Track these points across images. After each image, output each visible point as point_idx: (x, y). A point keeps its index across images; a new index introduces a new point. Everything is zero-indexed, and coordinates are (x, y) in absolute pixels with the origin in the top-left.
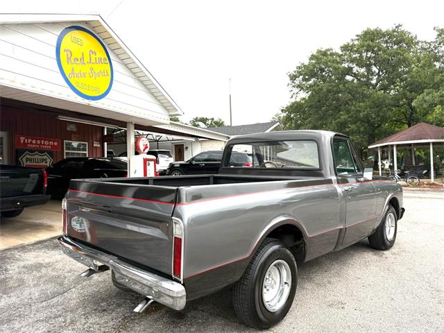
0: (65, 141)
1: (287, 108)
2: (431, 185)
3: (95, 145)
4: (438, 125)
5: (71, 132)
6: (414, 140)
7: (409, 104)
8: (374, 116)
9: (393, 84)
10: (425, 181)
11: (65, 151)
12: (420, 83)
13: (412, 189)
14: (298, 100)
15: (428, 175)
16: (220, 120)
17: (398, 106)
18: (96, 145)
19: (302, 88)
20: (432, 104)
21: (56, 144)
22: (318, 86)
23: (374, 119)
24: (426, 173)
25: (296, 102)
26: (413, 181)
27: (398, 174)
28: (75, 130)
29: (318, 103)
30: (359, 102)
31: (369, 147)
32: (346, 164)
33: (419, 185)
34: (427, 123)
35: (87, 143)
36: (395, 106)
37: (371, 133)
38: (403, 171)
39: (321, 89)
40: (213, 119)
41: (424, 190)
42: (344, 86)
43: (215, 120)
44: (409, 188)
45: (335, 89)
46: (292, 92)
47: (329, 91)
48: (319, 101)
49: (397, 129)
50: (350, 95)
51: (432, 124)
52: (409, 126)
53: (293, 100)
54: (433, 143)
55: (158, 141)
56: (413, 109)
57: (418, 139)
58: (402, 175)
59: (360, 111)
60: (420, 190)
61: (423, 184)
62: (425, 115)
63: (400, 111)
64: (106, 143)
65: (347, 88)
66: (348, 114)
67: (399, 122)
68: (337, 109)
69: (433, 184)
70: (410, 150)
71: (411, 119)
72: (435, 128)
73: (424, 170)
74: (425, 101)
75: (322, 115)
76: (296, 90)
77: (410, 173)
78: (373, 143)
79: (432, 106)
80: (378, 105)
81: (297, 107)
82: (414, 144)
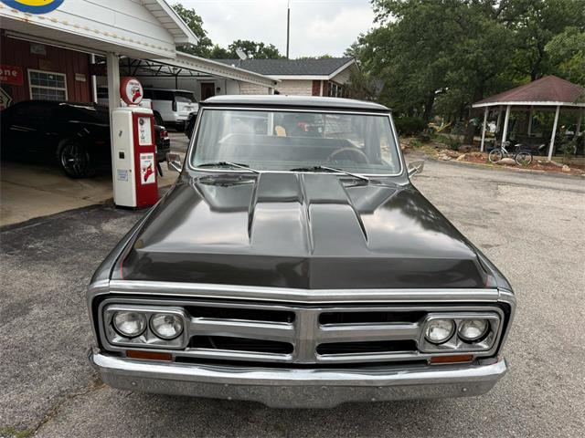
0: (29, 70)
1: (368, 36)
2: (545, 165)
3: (77, 79)
4: (572, 81)
5: (38, 57)
6: (536, 100)
7: (540, 46)
8: (485, 60)
9: (522, 13)
10: (539, 159)
11: (31, 86)
12: (560, 16)
13: (520, 170)
14: (385, 26)
15: (544, 152)
16: (273, 47)
17: (524, 48)
18: (80, 78)
19: (392, 9)
20: (572, 50)
21: (14, 73)
22: (416, 7)
23: (486, 64)
24: (544, 148)
25: (381, 30)
26: (523, 159)
27: (506, 148)
28: (44, 53)
29: (413, 35)
30: (470, 38)
31: (474, 106)
32: (441, 122)
33: (531, 164)
34: (558, 76)
35: (65, 75)
36: (520, 48)
37: (478, 85)
38: (514, 143)
39: (418, 13)
40: (262, 45)
41: (537, 174)
42: (453, 11)
43: (265, 47)
44: (517, 169)
45: (438, 14)
46: (378, 13)
47: (430, 17)
48: (414, 32)
49: (515, 81)
50: (458, 26)
51: (563, 78)
52: (533, 79)
53: (377, 26)
54: (561, 107)
55: (176, 75)
56: (542, 54)
57: (541, 101)
58: (510, 149)
59: (467, 52)
60: (531, 173)
61: (537, 163)
62: (558, 63)
63: (524, 54)
64: (94, 77)
65: (457, 14)
66: (451, 54)
67: (520, 71)
68: (437, 47)
69: (550, 164)
70: (528, 113)
71: (539, 67)
72: (567, 85)
73: (541, 143)
74: (564, 45)
75: (415, 54)
76: (383, 11)
77: (522, 148)
78: (480, 100)
79: (571, 53)
80: (495, 44)
81: (382, 37)
82: (535, 106)
